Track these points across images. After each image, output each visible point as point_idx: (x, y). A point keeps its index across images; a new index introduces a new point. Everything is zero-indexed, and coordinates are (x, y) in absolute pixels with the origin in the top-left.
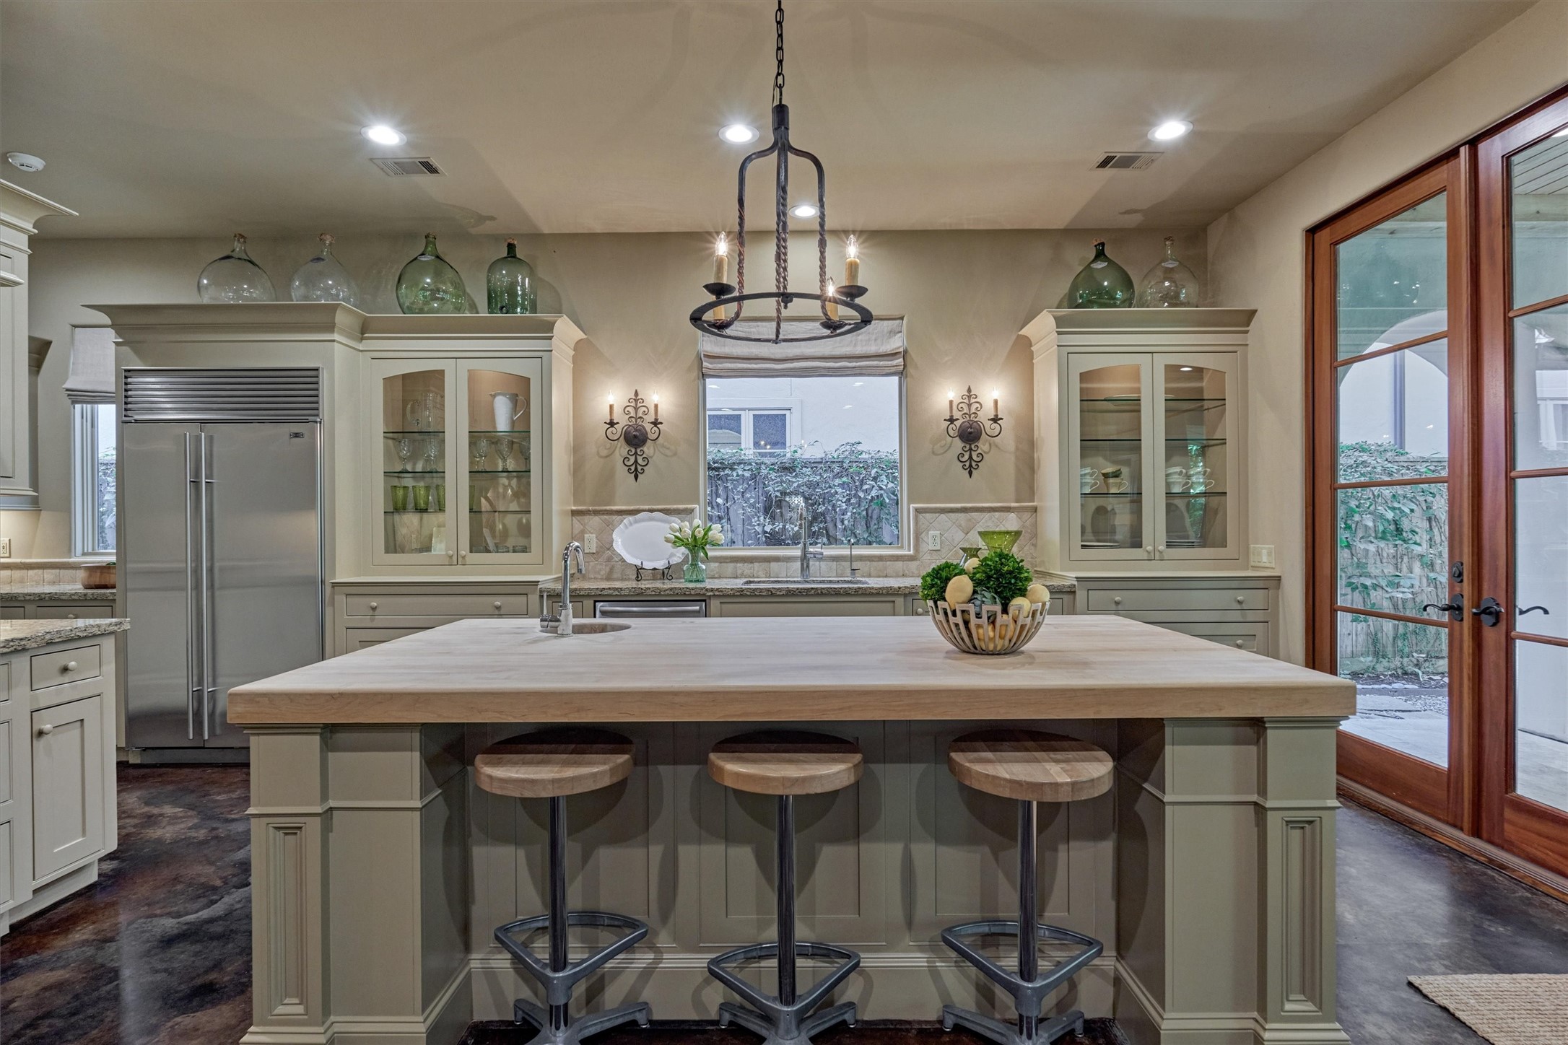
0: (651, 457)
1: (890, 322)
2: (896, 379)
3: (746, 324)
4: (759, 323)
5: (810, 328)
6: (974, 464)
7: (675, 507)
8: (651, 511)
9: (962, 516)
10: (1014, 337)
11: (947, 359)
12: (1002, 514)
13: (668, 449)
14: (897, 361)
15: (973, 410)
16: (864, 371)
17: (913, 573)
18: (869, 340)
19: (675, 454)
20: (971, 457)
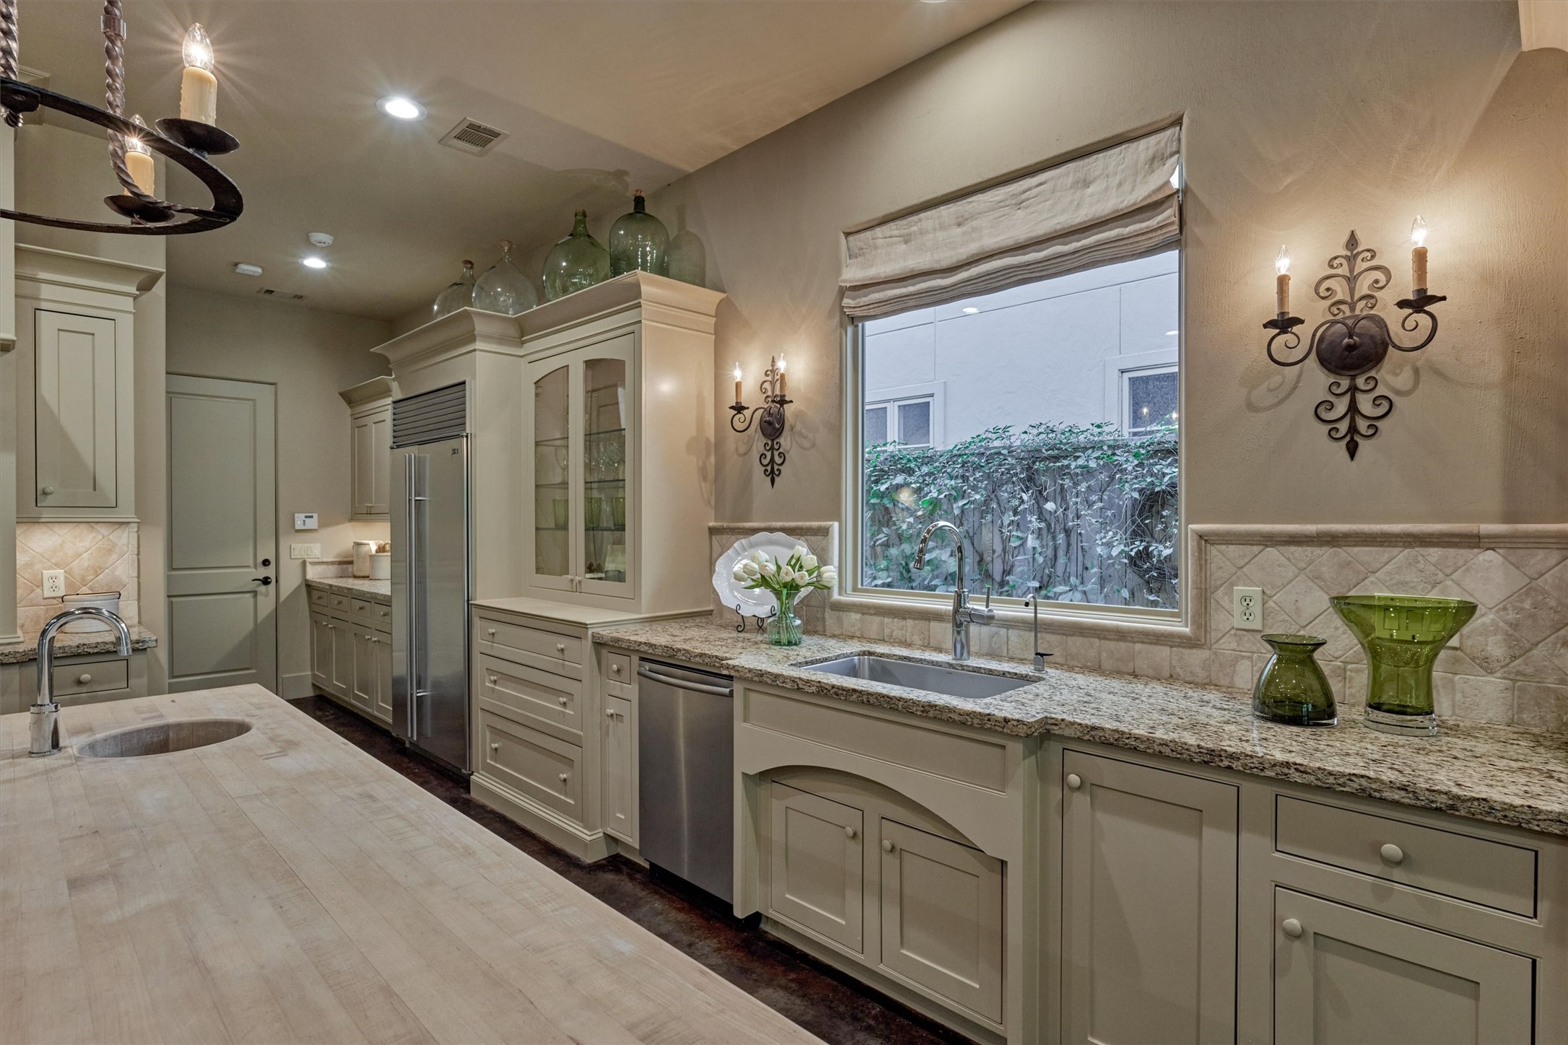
0: (788, 452)
1: (1153, 140)
2: (1174, 255)
3: (904, 222)
4: (922, 215)
5: (998, 198)
6: (1362, 425)
7: (808, 524)
8: (771, 530)
9: (1324, 555)
10: (1501, 69)
11: (1289, 180)
12: (1452, 552)
13: (806, 437)
14: (1160, 218)
15: (1363, 287)
16: (1098, 255)
17: (1192, 673)
18: (1107, 189)
19: (814, 445)
20: (1353, 409)
